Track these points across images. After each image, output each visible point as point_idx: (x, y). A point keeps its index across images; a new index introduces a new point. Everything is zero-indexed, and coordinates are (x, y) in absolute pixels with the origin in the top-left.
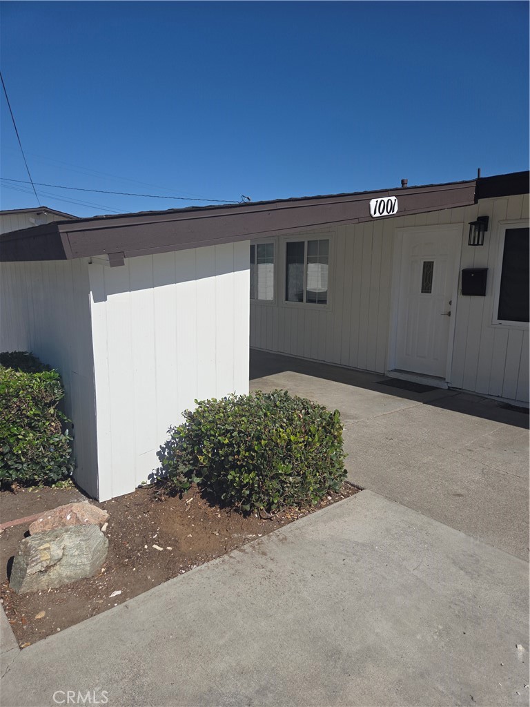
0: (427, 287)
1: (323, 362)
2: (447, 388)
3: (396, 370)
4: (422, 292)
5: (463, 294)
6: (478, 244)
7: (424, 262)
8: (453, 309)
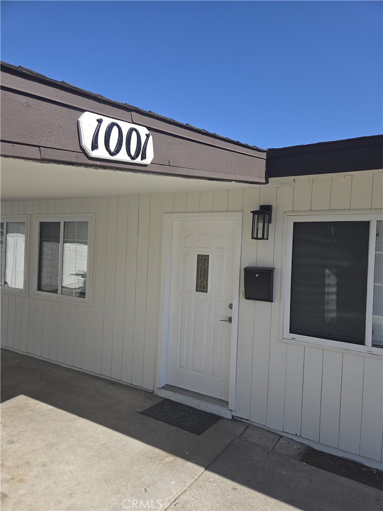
0: (202, 285)
1: (80, 370)
2: (231, 417)
3: (167, 387)
4: (197, 291)
5: (246, 298)
6: (263, 238)
7: (198, 255)
8: (234, 314)
